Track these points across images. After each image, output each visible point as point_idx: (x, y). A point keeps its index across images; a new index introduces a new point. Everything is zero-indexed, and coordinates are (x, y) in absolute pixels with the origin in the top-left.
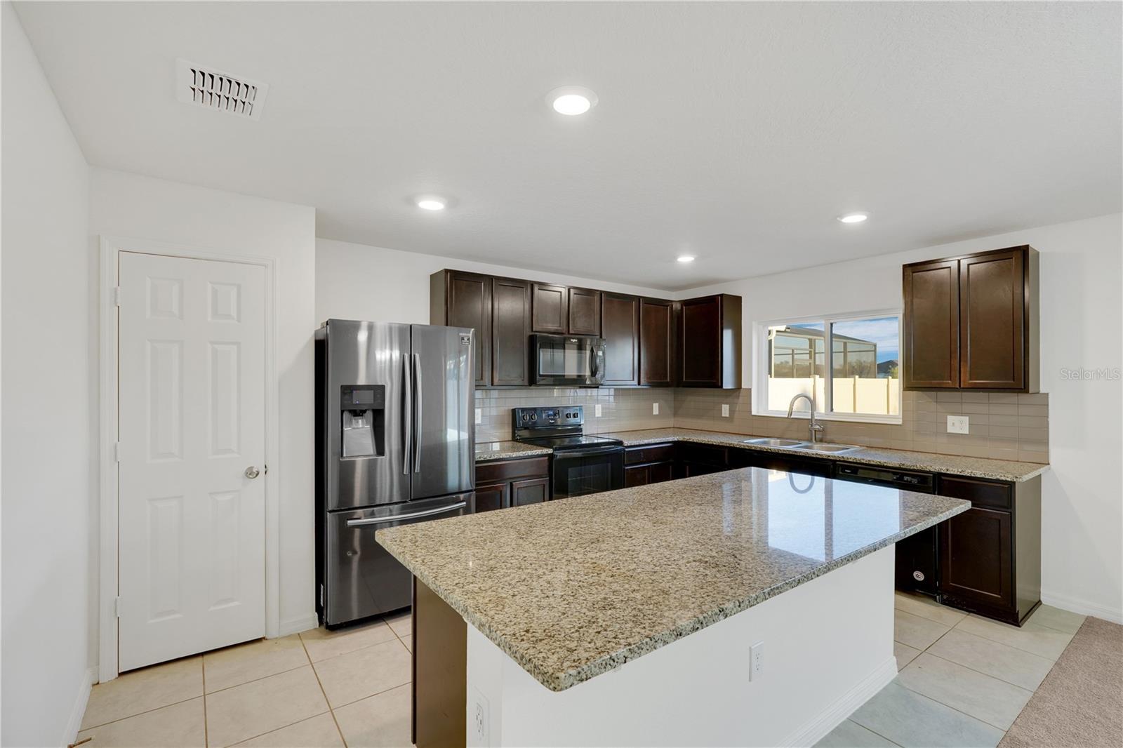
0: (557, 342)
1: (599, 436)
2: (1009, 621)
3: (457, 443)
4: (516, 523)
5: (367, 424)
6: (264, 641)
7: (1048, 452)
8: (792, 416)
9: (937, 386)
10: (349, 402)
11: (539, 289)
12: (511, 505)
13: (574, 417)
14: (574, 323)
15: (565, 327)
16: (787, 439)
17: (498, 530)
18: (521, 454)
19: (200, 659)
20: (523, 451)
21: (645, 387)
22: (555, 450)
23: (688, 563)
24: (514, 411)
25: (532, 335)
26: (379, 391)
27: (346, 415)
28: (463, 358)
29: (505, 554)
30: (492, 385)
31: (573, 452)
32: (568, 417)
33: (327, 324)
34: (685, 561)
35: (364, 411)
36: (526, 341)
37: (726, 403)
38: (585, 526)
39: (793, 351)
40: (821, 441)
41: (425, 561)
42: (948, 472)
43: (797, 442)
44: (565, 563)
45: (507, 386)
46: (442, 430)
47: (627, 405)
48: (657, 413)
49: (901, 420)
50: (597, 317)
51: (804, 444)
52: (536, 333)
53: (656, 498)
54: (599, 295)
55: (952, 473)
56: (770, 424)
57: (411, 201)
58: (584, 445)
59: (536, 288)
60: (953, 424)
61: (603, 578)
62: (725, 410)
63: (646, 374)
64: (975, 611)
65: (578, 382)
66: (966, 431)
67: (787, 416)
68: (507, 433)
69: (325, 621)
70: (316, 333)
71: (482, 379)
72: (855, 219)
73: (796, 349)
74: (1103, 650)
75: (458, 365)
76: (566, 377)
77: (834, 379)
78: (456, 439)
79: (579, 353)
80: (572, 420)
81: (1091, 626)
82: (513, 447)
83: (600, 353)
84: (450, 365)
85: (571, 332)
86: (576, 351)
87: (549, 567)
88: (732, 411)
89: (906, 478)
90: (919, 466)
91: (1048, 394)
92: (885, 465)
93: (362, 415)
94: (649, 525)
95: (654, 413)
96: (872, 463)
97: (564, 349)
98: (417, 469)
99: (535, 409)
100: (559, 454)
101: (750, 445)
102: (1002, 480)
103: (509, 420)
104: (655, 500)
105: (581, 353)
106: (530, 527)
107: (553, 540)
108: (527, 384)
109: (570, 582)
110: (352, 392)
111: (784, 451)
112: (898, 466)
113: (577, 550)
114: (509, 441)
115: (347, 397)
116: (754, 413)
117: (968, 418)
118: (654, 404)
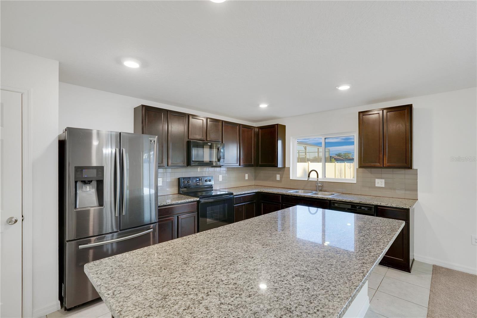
0: (201, 144)
1: (221, 190)
2: (406, 270)
3: (149, 195)
4: (181, 251)
5: (93, 188)
7: (417, 195)
8: (309, 180)
9: (374, 166)
10: (80, 176)
11: (192, 118)
12: (178, 237)
13: (209, 181)
14: (209, 136)
15: (205, 137)
16: (306, 190)
17: (170, 257)
18: (183, 201)
20: (184, 199)
21: (242, 167)
22: (200, 198)
23: (293, 277)
24: (179, 179)
25: (188, 141)
26: (100, 169)
28: (152, 153)
29: (174, 280)
30: (168, 166)
31: (209, 199)
32: (206, 182)
33: (66, 130)
34: (291, 276)
35: (91, 181)
36: (185, 144)
37: (279, 174)
38: (224, 250)
39: (299, 151)
40: (321, 191)
41: (115, 293)
42: (381, 205)
43: (311, 191)
44: (216, 286)
45: (175, 166)
46: (141, 190)
47: (233, 175)
48: (247, 179)
49: (356, 181)
50: (221, 133)
51: (314, 192)
52: (191, 140)
53: (259, 227)
54: (221, 122)
55: (383, 205)
56: (298, 183)
57: (119, 62)
58: (214, 195)
60: (378, 183)
61: (244, 299)
62: (278, 177)
63: (243, 161)
64: (391, 266)
65: (210, 164)
66: (383, 186)
67: (307, 180)
68: (175, 190)
69: (64, 306)
70: (59, 136)
71: (162, 163)
72: (344, 88)
73: (300, 151)
74: (446, 282)
75: (149, 156)
76: (204, 162)
77: (326, 163)
78: (149, 193)
79: (210, 150)
80: (208, 183)
81: (436, 270)
82: (178, 197)
83: (222, 150)
84: (145, 156)
85: (208, 140)
86: (209, 149)
87: (206, 291)
88: (281, 178)
89: (362, 208)
90: (368, 202)
91: (417, 169)
92: (353, 202)
93: (90, 184)
94: (260, 247)
96: (347, 201)
97: (203, 148)
98: (124, 213)
99: (189, 178)
100: (203, 201)
101: (291, 193)
102: (405, 208)
103: (176, 183)
104: (258, 228)
105: (211, 150)
106: (191, 253)
107: (205, 264)
108: (186, 165)
109: (222, 306)
110: (82, 171)
111: (307, 196)
112: (359, 202)
113: (222, 272)
114: (176, 194)
115: (79, 173)
116: (291, 178)
117: (384, 180)
118: (246, 175)
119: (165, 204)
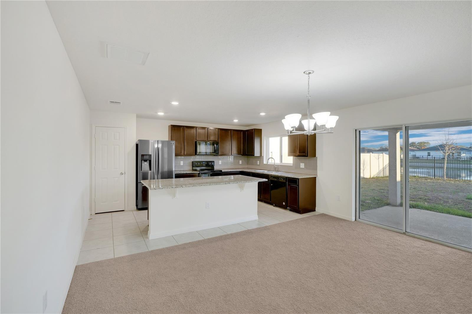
5: (147, 163)
6: (124, 211)
14: (209, 137)
15: (206, 139)
16: (270, 170)
19: (111, 213)
24: (193, 162)
25: (196, 141)
26: (150, 156)
27: (143, 161)
30: (184, 155)
33: (139, 140)
36: (195, 143)
40: (277, 171)
48: (241, 163)
49: (292, 165)
50: (217, 136)
54: (218, 129)
56: (267, 166)
59: (197, 129)
60: (301, 165)
62: (258, 162)
69: (138, 207)
70: (136, 142)
71: (181, 153)
72: (263, 114)
83: (217, 146)
85: (208, 140)
86: (212, 146)
88: (260, 163)
93: (146, 161)
95: (240, 163)
96: (276, 175)
97: (206, 145)
98: (159, 174)
100: (201, 173)
103: (191, 164)
105: (210, 146)
108: (194, 154)
110: (143, 156)
112: (280, 176)
114: (191, 169)
115: (142, 157)
116: (264, 163)
117: (304, 164)
118: (240, 161)
119: (180, 173)
